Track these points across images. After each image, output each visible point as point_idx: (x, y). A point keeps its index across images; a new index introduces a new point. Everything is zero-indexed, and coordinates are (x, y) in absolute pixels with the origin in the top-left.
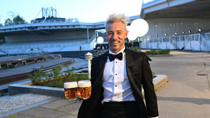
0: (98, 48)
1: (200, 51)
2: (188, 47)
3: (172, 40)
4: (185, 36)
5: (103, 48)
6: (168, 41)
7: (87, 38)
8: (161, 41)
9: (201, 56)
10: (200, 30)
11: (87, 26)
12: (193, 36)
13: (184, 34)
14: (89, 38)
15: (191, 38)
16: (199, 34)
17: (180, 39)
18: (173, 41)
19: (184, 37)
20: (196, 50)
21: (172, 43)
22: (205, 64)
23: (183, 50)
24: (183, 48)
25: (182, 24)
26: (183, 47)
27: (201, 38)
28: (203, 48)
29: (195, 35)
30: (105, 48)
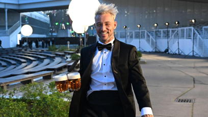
0: (25, 44)
1: (193, 57)
2: (174, 49)
3: (149, 36)
4: (170, 30)
5: (34, 44)
6: (143, 37)
7: (5, 26)
8: (131, 37)
9: (192, 65)
10: (193, 21)
11: (5, 4)
12: (183, 31)
13: (168, 27)
14: (9, 27)
15: (180, 33)
16: (192, 28)
17: (162, 35)
18: (151, 37)
19: (168, 32)
20: (187, 54)
21: (148, 41)
22: (194, 81)
23: (166, 53)
24: (167, 50)
25: (166, 9)
26: (166, 48)
27: (194, 34)
28: (197, 52)
29: (185, 28)
30: (37, 46)
